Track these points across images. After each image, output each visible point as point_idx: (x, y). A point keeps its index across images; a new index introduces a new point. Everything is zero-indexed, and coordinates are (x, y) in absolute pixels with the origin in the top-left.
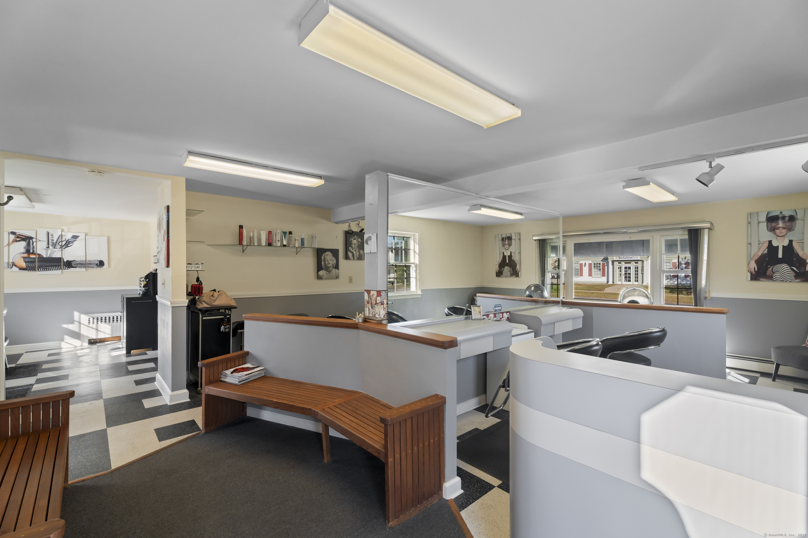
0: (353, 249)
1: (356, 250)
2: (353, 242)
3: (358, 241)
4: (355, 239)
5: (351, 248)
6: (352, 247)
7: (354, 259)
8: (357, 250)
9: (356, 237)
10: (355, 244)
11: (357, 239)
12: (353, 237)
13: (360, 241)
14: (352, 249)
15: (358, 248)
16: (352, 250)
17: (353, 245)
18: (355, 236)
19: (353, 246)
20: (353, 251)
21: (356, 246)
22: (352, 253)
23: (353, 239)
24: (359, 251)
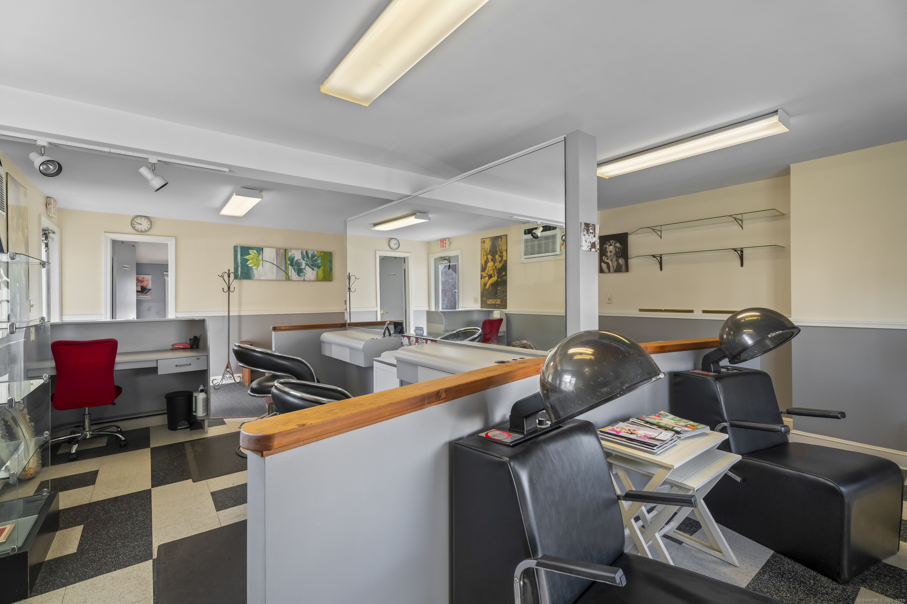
0: (609, 258)
1: (612, 260)
2: (607, 250)
3: (616, 247)
4: (610, 245)
5: (605, 258)
6: (606, 256)
7: (609, 272)
8: (614, 259)
9: (612, 242)
10: (611, 252)
11: (613, 244)
12: (608, 243)
13: (619, 245)
14: (607, 259)
15: (615, 257)
16: (606, 261)
17: (609, 252)
18: (611, 240)
19: (609, 254)
20: (609, 261)
21: (612, 253)
22: (607, 264)
23: (608, 245)
24: (617, 260)
